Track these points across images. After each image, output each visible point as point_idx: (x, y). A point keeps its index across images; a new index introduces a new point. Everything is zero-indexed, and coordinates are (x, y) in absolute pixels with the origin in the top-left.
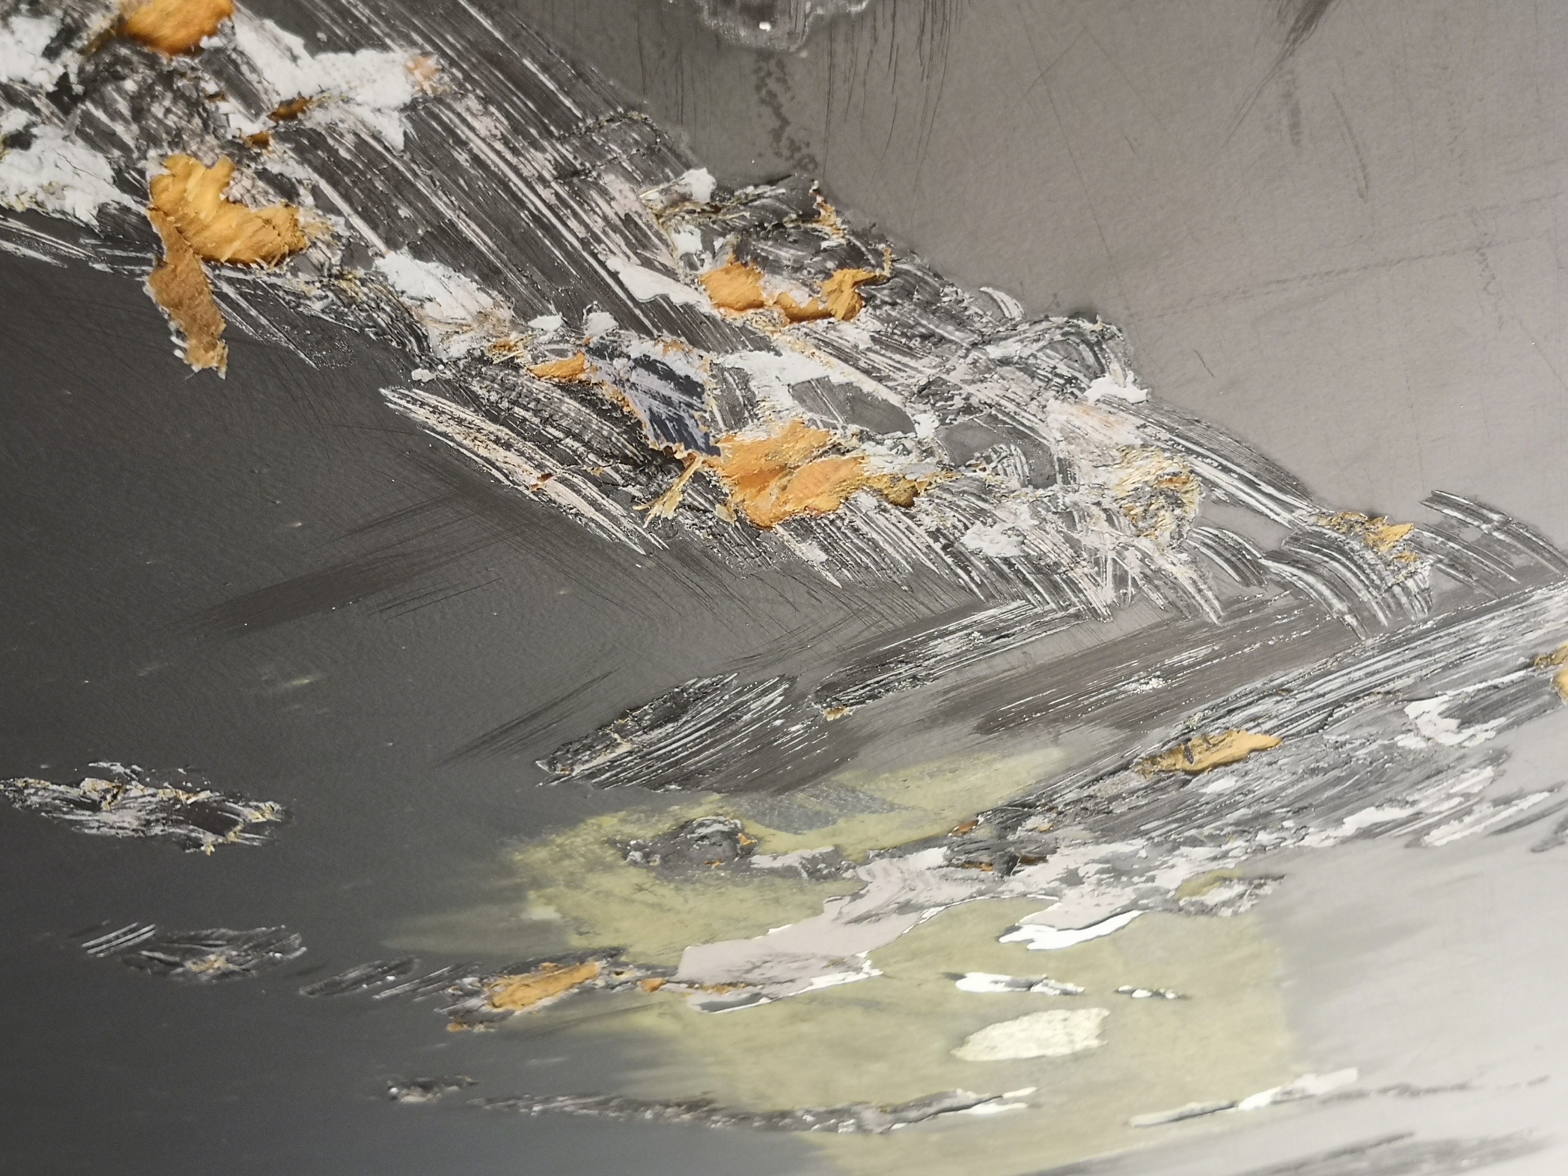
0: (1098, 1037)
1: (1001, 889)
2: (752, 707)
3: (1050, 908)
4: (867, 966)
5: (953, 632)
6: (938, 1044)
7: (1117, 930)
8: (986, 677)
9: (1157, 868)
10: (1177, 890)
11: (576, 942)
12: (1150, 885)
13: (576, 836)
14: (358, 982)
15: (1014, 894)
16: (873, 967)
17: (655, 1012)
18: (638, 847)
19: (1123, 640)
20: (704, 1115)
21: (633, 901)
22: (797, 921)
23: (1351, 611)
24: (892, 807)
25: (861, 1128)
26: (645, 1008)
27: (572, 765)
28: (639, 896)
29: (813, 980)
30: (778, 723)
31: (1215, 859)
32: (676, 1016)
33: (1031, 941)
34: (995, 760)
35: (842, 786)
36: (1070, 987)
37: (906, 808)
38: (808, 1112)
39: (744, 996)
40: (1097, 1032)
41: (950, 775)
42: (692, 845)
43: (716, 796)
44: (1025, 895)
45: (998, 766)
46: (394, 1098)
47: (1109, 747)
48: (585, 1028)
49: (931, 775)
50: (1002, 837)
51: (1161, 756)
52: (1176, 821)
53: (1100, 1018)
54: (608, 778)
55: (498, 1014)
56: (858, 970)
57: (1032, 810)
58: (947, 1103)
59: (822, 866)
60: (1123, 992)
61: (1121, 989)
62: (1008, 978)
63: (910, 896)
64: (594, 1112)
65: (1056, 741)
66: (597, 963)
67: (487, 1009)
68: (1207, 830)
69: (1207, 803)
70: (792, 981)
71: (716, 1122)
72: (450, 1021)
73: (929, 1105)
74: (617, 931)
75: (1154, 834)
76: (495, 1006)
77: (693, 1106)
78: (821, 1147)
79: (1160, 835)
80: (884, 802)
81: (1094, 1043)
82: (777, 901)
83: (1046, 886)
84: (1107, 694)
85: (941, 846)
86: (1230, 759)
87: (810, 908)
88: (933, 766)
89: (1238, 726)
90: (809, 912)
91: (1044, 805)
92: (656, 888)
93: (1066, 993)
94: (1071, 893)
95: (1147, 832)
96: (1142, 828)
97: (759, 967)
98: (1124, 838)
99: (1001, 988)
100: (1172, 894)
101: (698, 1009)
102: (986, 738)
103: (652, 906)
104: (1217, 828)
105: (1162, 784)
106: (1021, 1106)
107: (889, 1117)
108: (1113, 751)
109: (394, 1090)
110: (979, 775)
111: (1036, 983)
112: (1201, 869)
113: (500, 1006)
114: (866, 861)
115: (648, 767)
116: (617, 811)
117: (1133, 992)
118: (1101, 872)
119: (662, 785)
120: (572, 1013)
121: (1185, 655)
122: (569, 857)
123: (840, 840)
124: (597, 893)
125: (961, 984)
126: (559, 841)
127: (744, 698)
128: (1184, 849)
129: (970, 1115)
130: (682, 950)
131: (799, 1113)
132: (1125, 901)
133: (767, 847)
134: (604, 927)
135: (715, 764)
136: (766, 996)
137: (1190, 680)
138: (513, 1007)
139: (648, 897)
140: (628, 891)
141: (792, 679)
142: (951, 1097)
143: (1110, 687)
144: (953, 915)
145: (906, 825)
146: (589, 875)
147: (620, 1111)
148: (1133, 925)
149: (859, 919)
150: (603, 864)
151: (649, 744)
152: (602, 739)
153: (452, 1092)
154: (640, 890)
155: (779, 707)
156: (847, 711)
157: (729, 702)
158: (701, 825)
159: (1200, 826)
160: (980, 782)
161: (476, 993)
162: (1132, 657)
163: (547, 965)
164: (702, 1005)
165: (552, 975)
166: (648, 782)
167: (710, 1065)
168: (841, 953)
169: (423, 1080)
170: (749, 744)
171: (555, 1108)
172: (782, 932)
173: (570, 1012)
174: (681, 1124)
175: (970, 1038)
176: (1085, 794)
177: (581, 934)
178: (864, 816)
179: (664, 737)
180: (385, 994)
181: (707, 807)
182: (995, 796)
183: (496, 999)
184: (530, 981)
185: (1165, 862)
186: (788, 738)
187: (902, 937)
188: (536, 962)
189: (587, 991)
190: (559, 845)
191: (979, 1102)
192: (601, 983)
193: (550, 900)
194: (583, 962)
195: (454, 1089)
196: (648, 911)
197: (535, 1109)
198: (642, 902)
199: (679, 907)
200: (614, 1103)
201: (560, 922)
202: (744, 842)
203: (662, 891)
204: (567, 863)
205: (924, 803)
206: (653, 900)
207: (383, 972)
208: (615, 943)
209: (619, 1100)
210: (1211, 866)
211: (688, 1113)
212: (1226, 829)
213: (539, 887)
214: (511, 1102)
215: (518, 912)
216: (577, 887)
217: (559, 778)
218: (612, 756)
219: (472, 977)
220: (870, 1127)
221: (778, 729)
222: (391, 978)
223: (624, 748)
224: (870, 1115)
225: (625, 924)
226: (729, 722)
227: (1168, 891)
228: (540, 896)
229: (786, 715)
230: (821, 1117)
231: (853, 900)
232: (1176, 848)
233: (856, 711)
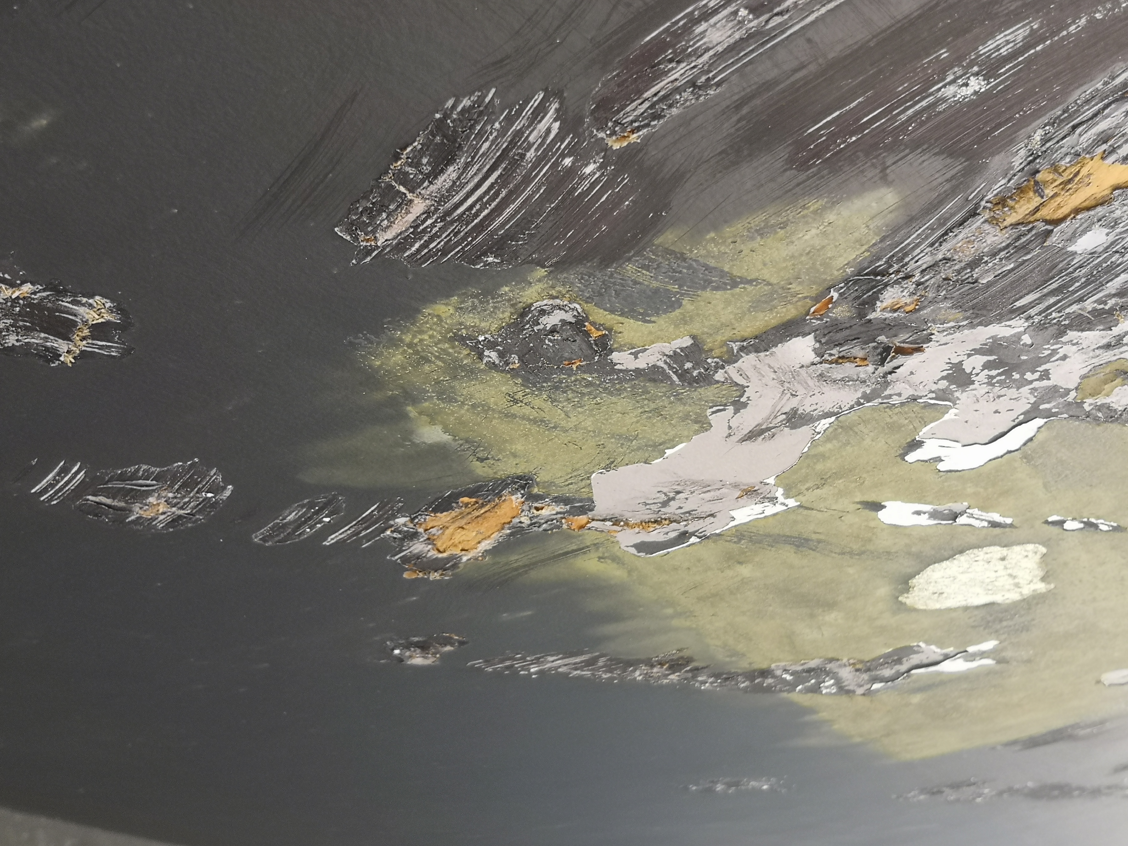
0: (1043, 579)
1: (887, 393)
2: (531, 139)
3: (947, 417)
4: (779, 493)
5: (715, 11)
6: (883, 590)
7: (1025, 444)
8: (776, 82)
9: (1047, 359)
10: (1077, 389)
11: (480, 470)
12: (1045, 383)
13: (421, 332)
14: (299, 524)
15: (903, 399)
16: (787, 496)
17: (594, 555)
18: (491, 345)
19: (920, 16)
20: (690, 675)
21: (514, 416)
22: (689, 438)
24: (734, 282)
25: (842, 690)
26: (582, 550)
27: (374, 232)
28: (515, 409)
29: (733, 513)
30: (568, 161)
31: (1108, 346)
32: (615, 559)
33: (939, 459)
34: (824, 208)
35: (668, 251)
36: (996, 517)
37: (750, 282)
38: (786, 671)
39: (673, 535)
40: (1041, 574)
41: (781, 233)
42: (542, 341)
43: (541, 272)
44: (914, 399)
45: (831, 216)
46: (400, 660)
47: (947, 186)
48: (535, 575)
49: (761, 232)
50: (861, 315)
51: (1011, 198)
52: (1052, 293)
53: (1038, 556)
54: (418, 251)
55: (442, 559)
56: (773, 500)
57: (886, 279)
58: (915, 659)
59: (688, 365)
60: (1054, 523)
61: (1050, 519)
62: (928, 508)
63: (794, 403)
64: (587, 673)
65: (884, 179)
66: (513, 498)
67: (433, 554)
68: (1089, 304)
69: (1081, 267)
70: (712, 515)
71: (704, 682)
72: (407, 570)
73: (899, 661)
74: (515, 455)
75: (1032, 312)
76: (440, 551)
77: (675, 665)
78: (811, 711)
79: (1040, 313)
80: (722, 274)
81: (1041, 587)
82: (657, 412)
83: (934, 387)
84: (924, 103)
85: (805, 335)
86: (1093, 203)
87: (696, 422)
88: (757, 220)
89: (1089, 150)
90: (696, 427)
91: (898, 272)
92: (529, 398)
93: (994, 525)
94: (964, 397)
95: (1023, 310)
96: (1018, 304)
97: (673, 499)
98: (1000, 319)
99: (924, 520)
100: (1073, 394)
101: (633, 551)
102: (803, 176)
103: (534, 421)
104: (1099, 302)
105: (1023, 239)
106: (988, 662)
107: (865, 676)
108: (953, 192)
109: (397, 652)
110: (814, 231)
111: (961, 514)
112: (1096, 361)
113: (444, 551)
114: (732, 359)
115: (456, 235)
116: (448, 296)
117: (1064, 522)
118: (987, 366)
119: (478, 259)
120: (516, 558)
121: (1000, 38)
122: (428, 361)
123: (696, 328)
124: (474, 406)
125: (882, 515)
126: (408, 338)
127: (517, 126)
128: (1072, 335)
129: (939, 673)
130: (589, 478)
131: (778, 673)
132: (1024, 406)
133: (621, 339)
134: (500, 451)
135: (523, 225)
136: (693, 534)
137: (1017, 79)
138: (457, 551)
139: (527, 410)
140: (503, 403)
141: (558, 94)
142: (918, 652)
143: (923, 92)
144: (848, 428)
145: (757, 305)
146: (456, 384)
147: (611, 671)
148: (1040, 437)
149: (752, 435)
150: (463, 367)
151: (442, 199)
152: (391, 193)
153: (449, 653)
154: (516, 401)
155: (560, 137)
156: (634, 138)
157: (502, 132)
158: (543, 312)
159: (1081, 300)
160: (817, 243)
161: (414, 536)
162: (939, 43)
163: (466, 499)
164: (636, 546)
165: (476, 513)
166: (464, 255)
167: (672, 617)
168: (749, 479)
169: (416, 639)
170: (546, 197)
171: (550, 669)
172: (679, 454)
173: (513, 558)
174: (671, 686)
175: (913, 582)
176: (940, 256)
177: (481, 460)
178: (707, 294)
179: (455, 187)
180: (332, 539)
181: (538, 287)
182: (841, 262)
183: (439, 544)
184: (462, 522)
185: (1054, 352)
186: (585, 185)
187: (804, 456)
188: (455, 497)
189: (518, 531)
190: (410, 345)
191: (947, 657)
192: (526, 521)
193: (433, 418)
194: (499, 495)
195: (448, 648)
196: (535, 429)
197: (532, 670)
198: (523, 418)
199: (563, 423)
200: (601, 662)
201: (455, 445)
202: (595, 334)
203: (537, 402)
204: (427, 368)
205: (766, 274)
206: (534, 414)
207: (317, 513)
208: (519, 472)
209: (603, 659)
210: (1108, 356)
211: (673, 673)
212: (1111, 302)
213: (415, 401)
214: (508, 663)
215: (408, 434)
216: (451, 400)
217: (368, 252)
218: (411, 218)
219: (402, 516)
220: (851, 688)
221: (571, 172)
222: (327, 520)
223: (419, 207)
224: (846, 674)
225: (519, 447)
226: (515, 164)
227: (1068, 391)
228: (420, 413)
229: (571, 151)
230: (800, 677)
231: (737, 411)
232: (1062, 333)
233: (646, 139)
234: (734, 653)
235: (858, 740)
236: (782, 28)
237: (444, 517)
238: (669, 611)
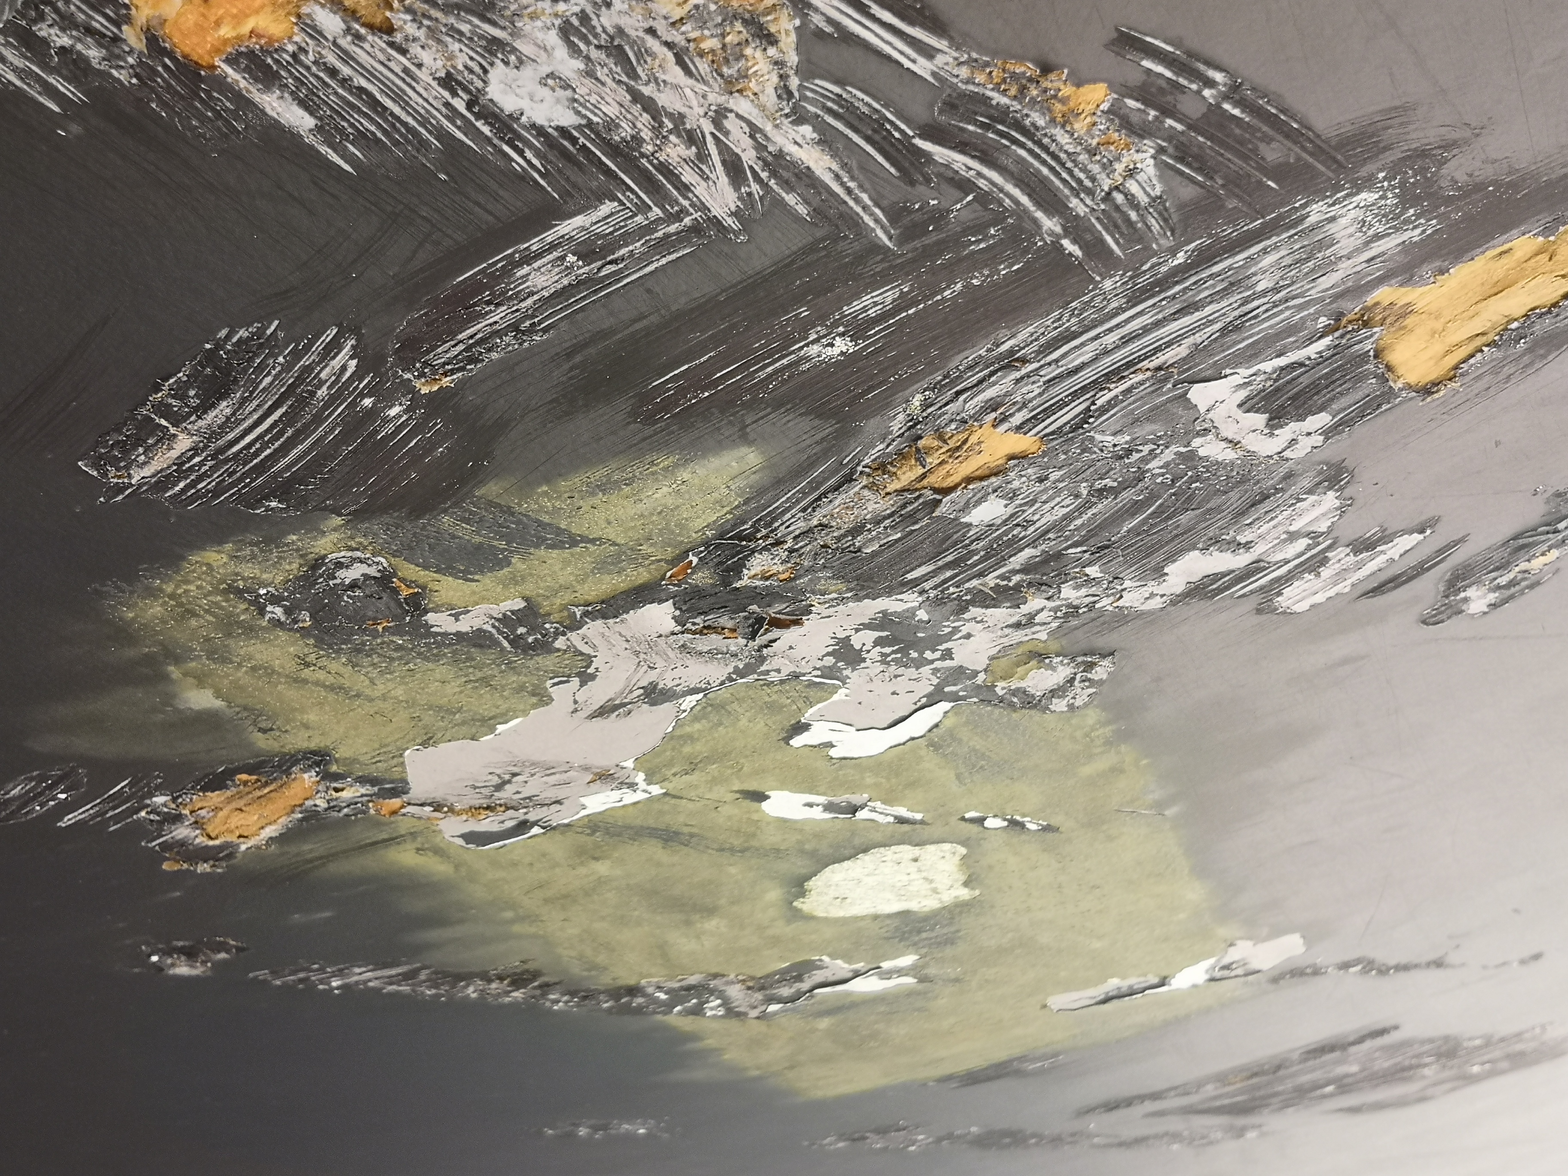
0: (966, 884)
1: (762, 668)
2: (323, 375)
3: (835, 697)
4: (640, 778)
5: (539, 255)
6: (774, 894)
7: (930, 731)
8: (612, 332)
9: (949, 637)
10: (985, 670)
11: (262, 742)
12: (948, 663)
13: (188, 582)
14: (26, 800)
15: (783, 675)
16: (649, 781)
17: (410, 846)
18: (275, 600)
19: (774, 273)
20: (538, 992)
21: (305, 681)
22: (525, 713)
23: (1067, 233)
24: (573, 541)
25: (731, 1012)
26: (395, 840)
27: (127, 468)
28: (307, 673)
29: (583, 800)
30: (368, 402)
31: (1018, 625)
32: (438, 851)
33: (830, 745)
34: (676, 466)
35: (491, 504)
36: (903, 812)
37: (593, 541)
38: (659, 988)
39: (510, 824)
40: (963, 878)
41: (627, 489)
42: (340, 597)
43: (338, 521)
44: (796, 676)
45: (685, 474)
46: (158, 968)
47: (818, 449)
48: (336, 868)
49: (602, 488)
50: (726, 583)
51: (891, 463)
52: (948, 566)
53: (957, 858)
54: (183, 491)
55: (214, 847)
56: (632, 786)
57: (752, 545)
58: (819, 976)
59: (521, 630)
60: (972, 821)
61: (967, 816)
62: (822, 799)
63: (652, 676)
64: (405, 988)
65: (744, 438)
66: (306, 776)
67: (201, 840)
68: (991, 580)
69: (978, 539)
70: (558, 802)
71: (557, 1002)
72: (168, 859)
73: (799, 978)
74: (306, 726)
75: (927, 585)
76: (210, 837)
77: (518, 980)
78: (693, 1037)
79: (935, 587)
80: (559, 531)
81: (964, 894)
82: (485, 681)
83: (819, 664)
84: (785, 361)
85: (661, 601)
86: (987, 472)
87: (533, 694)
88: (598, 474)
89: (977, 417)
90: (534, 700)
91: (766, 537)
92: (324, 662)
93: (901, 820)
94: (855, 677)
95: (916, 583)
96: (909, 576)
97: (509, 782)
98: (889, 592)
99: (818, 814)
100: (981, 677)
101: (461, 842)
102: (649, 430)
103: (332, 688)
104: (1002, 577)
105: (910, 508)
106: (909, 980)
107: (759, 996)
108: (825, 455)
109: (155, 958)
110: (665, 489)
111: (862, 807)
112: (1006, 641)
113: (216, 838)
114: (575, 625)
115: (230, 475)
116: (221, 542)
117: (985, 819)
118: (878, 642)
119: (258, 503)
120: (310, 848)
121: (867, 300)
122: (195, 615)
123: (529, 589)
124: (254, 669)
125: (765, 805)
126: (169, 588)
127: (305, 361)
128: (975, 611)
129: (848, 994)
130: (401, 755)
131: (650, 990)
132: (925, 688)
133: (437, 599)
134: (288, 721)
135: (313, 468)
136: (535, 823)
137: (889, 342)
138: (232, 838)
139: (321, 675)
140: (291, 666)
141: (355, 331)
142: (821, 968)
143: (784, 349)
144: (720, 707)
145: (602, 566)
146: (231, 642)
147: (436, 987)
148: (949, 722)
149: (604, 711)
150: (240, 624)
151: (213, 435)
152: (148, 427)
153: (224, 961)
154: (307, 665)
155: (358, 375)
156: (446, 381)
157: (287, 367)
158: (339, 565)
159: (981, 574)
160: (670, 501)
161: (178, 818)
162: (798, 300)
163: (244, 777)
164: (462, 836)
165: (258, 793)
166: (240, 498)
167: (512, 921)
168: (602, 762)
169: (180, 944)
170: (344, 438)
171: (357, 983)
172: (514, 730)
173: (306, 847)
174: (514, 1005)
175: (810, 884)
176: (815, 522)
177: (264, 731)
178: (542, 552)
179: (228, 423)
180: (69, 820)
181: (334, 536)
182: (699, 523)
183: (209, 829)
184: (241, 803)
185: (956, 630)
186: (390, 428)
187: (668, 738)
188: (230, 774)
189: (312, 816)
190: (172, 596)
191: (857, 974)
192: (322, 804)
193: (201, 680)
194: (288, 773)
195: (223, 955)
196: (331, 697)
197: (334, 984)
198: (317, 683)
199: (368, 692)
200: (423, 976)
201: (229, 712)
202: (405, 592)
203: (334, 666)
204: (194, 623)
205: (611, 533)
206: (330, 680)
207: (50, 788)
208: (313, 745)
209: (427, 972)
210: (1019, 636)
211: (517, 989)
212: (1016, 579)
213: (178, 660)
214: (302, 975)
215: (169, 699)
216: (225, 660)
217: (120, 489)
218: (174, 454)
219: (161, 795)
220: (742, 1009)
221: (372, 414)
222: (63, 796)
223: (183, 443)
224: (735, 992)
225: (312, 717)
226: (303, 402)
227: (975, 673)
228: (186, 674)
229: (370, 391)
230: (678, 995)
231: (583, 684)
232: (963, 608)
233: (460, 383)
234: (594, 967)
235: (755, 1073)
236: (617, 276)
237: (215, 797)
238: (509, 914)
